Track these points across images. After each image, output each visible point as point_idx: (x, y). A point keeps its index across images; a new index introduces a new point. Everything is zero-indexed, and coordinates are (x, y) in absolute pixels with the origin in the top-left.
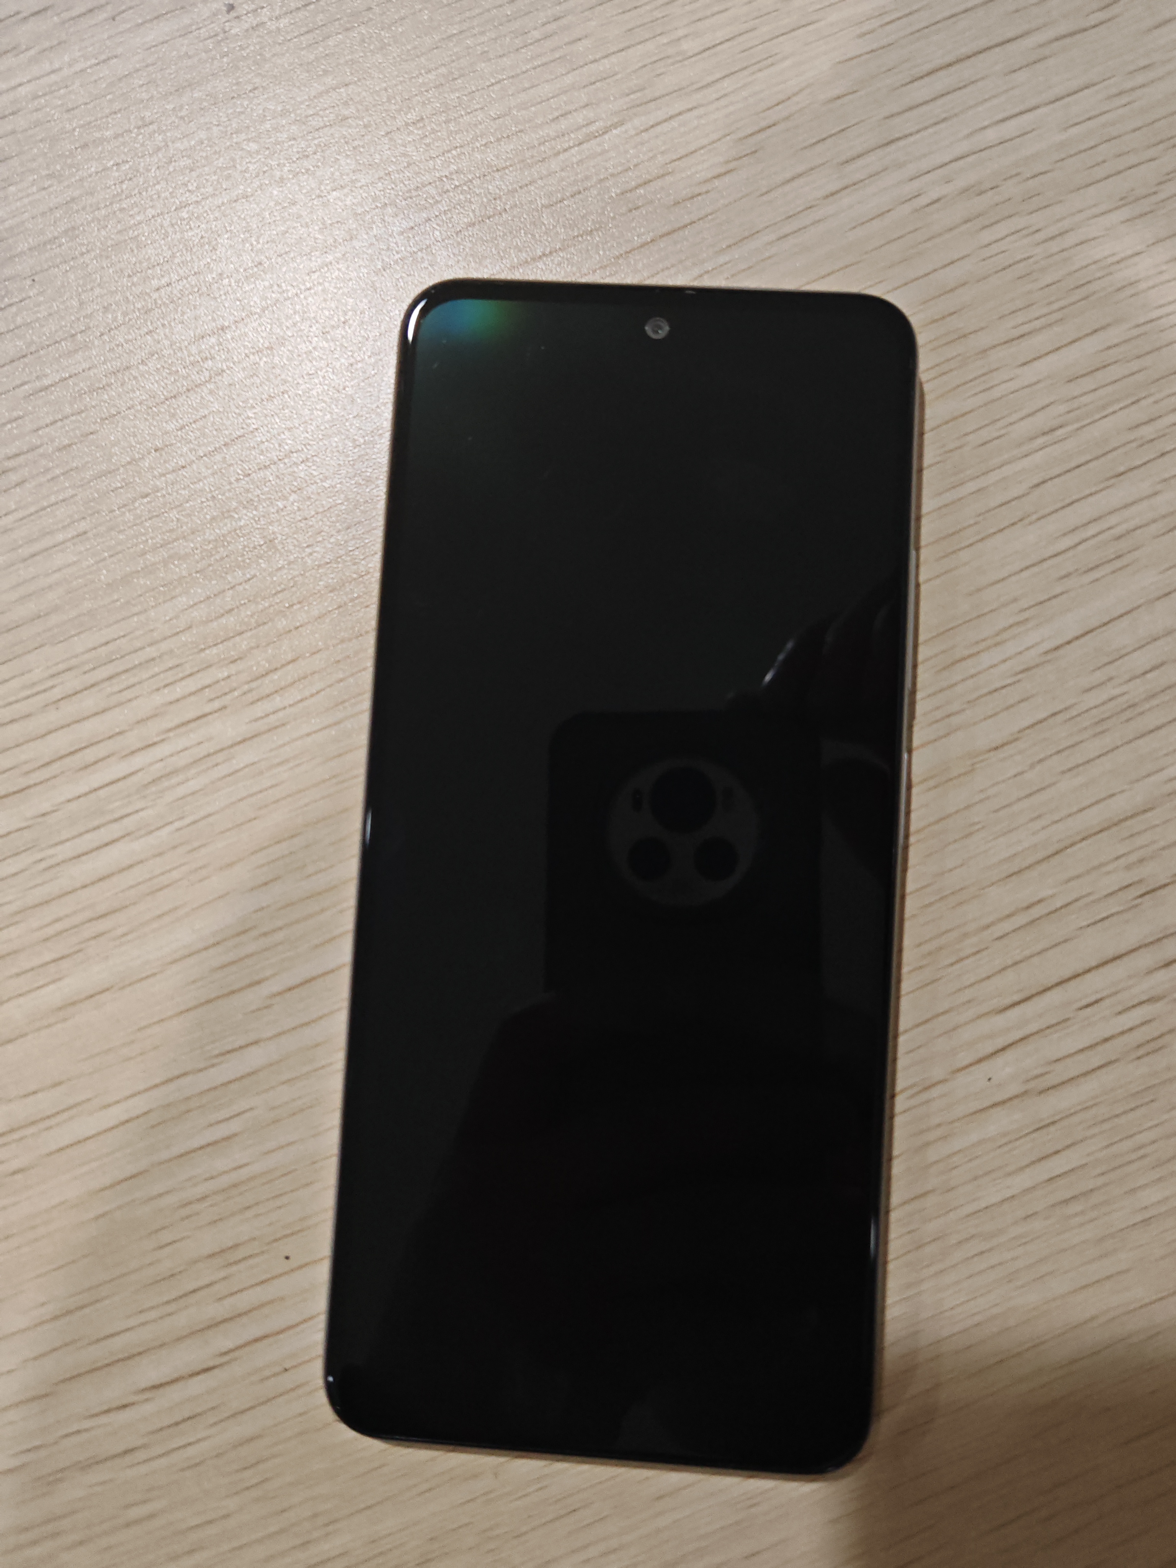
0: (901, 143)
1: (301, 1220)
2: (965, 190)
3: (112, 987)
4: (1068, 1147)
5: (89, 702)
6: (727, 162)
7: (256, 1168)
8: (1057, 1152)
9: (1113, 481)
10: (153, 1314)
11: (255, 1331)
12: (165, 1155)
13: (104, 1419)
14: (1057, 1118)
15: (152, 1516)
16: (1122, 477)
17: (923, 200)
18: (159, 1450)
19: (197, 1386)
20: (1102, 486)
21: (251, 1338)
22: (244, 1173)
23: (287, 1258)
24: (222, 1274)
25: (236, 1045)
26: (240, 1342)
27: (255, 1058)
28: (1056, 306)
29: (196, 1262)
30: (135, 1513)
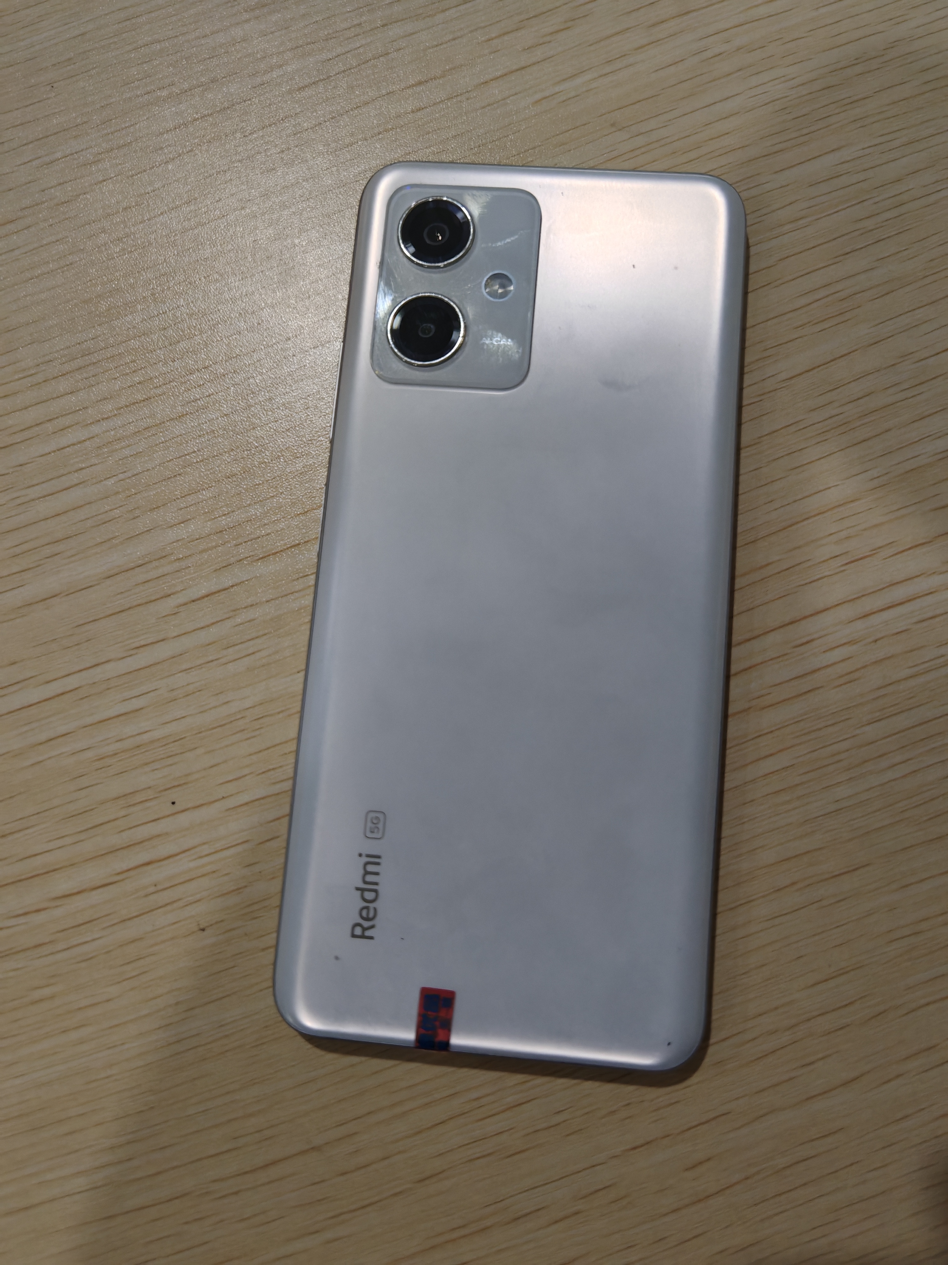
0: (695, 14)
1: (186, 775)
2: (738, 49)
3: (60, 594)
4: (780, 751)
5: (63, 386)
6: (566, 22)
7: (157, 734)
8: (771, 755)
9: (841, 258)
10: (68, 840)
11: (144, 857)
12: (89, 720)
13: (22, 920)
14: (773, 729)
15: (52, 997)
16: (847, 256)
17: (709, 54)
18: (61, 946)
19: (96, 897)
20: (830, 262)
21: (141, 862)
22: (146, 737)
23: (173, 803)
24: (123, 813)
25: (150, 641)
26: (132, 865)
27: (164, 651)
28: (805, 131)
29: (103, 803)
30: (37, 995)
